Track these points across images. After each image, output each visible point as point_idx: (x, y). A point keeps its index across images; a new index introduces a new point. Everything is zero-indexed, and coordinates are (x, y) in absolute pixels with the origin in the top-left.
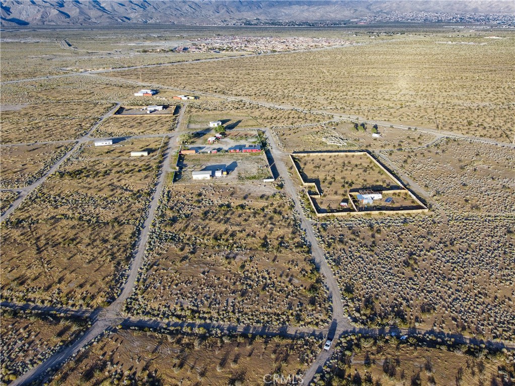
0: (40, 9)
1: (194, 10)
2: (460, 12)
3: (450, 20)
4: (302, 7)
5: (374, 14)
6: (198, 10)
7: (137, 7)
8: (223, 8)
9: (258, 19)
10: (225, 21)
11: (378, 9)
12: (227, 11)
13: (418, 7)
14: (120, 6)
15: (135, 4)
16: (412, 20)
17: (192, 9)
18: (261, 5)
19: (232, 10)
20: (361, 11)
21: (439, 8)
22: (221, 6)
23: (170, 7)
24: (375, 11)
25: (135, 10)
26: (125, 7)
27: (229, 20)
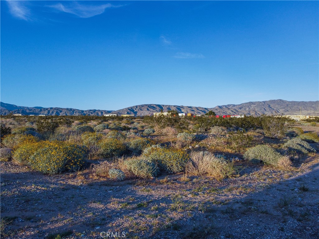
0: (150, 112)
1: (234, 113)
4: (309, 112)
7: (201, 112)
8: (253, 112)
12: (256, 114)
14: (192, 111)
15: (201, 110)
17: (233, 113)
18: (279, 111)
19: (259, 113)
22: (251, 111)
23: (220, 112)
25: (200, 113)
26: (194, 112)
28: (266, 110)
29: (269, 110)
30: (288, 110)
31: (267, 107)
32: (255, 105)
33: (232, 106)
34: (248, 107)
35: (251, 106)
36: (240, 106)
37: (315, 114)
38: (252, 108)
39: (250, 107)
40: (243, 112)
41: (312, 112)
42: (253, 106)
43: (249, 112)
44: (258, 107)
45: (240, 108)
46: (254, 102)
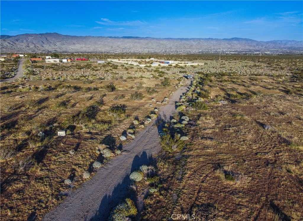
1: (12, 46)
2: (164, 49)
3: (160, 52)
4: (81, 45)
5: (122, 49)
6: (15, 45)
8: (32, 45)
9: (56, 50)
10: (34, 51)
11: (124, 47)
12: (35, 47)
13: (144, 46)
16: (142, 52)
17: (10, 45)
18: (57, 44)
19: (38, 46)
20: (115, 48)
21: (154, 47)
24: (122, 48)
27: (36, 50)
28: (43, 43)
29: (46, 43)
30: (64, 43)
31: (44, 40)
32: (32, 38)
33: (6, 37)
34: (25, 39)
35: (29, 38)
36: (16, 38)
37: (86, 47)
38: (29, 40)
39: (27, 39)
40: (21, 45)
41: (84, 45)
42: (30, 38)
43: (28, 44)
44: (35, 39)
45: (16, 40)
46: (30, 34)
